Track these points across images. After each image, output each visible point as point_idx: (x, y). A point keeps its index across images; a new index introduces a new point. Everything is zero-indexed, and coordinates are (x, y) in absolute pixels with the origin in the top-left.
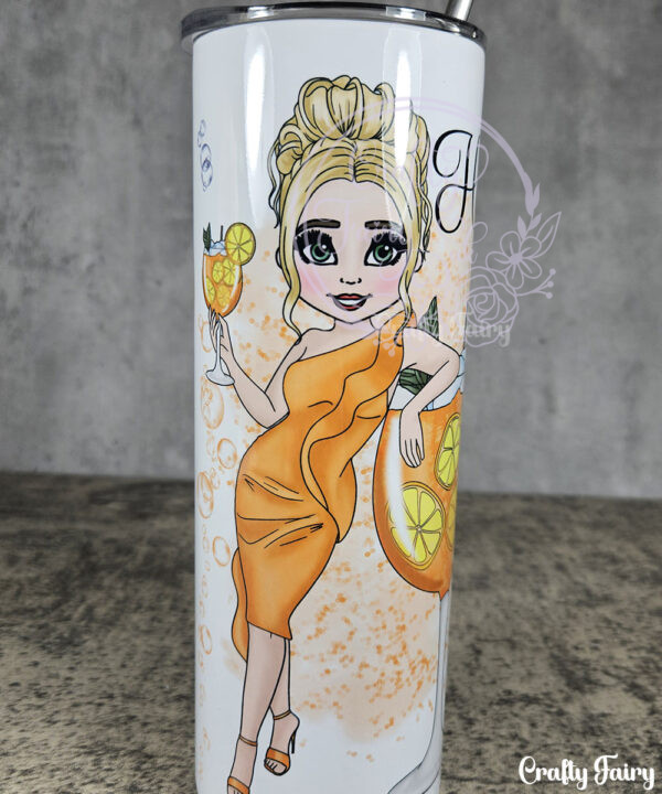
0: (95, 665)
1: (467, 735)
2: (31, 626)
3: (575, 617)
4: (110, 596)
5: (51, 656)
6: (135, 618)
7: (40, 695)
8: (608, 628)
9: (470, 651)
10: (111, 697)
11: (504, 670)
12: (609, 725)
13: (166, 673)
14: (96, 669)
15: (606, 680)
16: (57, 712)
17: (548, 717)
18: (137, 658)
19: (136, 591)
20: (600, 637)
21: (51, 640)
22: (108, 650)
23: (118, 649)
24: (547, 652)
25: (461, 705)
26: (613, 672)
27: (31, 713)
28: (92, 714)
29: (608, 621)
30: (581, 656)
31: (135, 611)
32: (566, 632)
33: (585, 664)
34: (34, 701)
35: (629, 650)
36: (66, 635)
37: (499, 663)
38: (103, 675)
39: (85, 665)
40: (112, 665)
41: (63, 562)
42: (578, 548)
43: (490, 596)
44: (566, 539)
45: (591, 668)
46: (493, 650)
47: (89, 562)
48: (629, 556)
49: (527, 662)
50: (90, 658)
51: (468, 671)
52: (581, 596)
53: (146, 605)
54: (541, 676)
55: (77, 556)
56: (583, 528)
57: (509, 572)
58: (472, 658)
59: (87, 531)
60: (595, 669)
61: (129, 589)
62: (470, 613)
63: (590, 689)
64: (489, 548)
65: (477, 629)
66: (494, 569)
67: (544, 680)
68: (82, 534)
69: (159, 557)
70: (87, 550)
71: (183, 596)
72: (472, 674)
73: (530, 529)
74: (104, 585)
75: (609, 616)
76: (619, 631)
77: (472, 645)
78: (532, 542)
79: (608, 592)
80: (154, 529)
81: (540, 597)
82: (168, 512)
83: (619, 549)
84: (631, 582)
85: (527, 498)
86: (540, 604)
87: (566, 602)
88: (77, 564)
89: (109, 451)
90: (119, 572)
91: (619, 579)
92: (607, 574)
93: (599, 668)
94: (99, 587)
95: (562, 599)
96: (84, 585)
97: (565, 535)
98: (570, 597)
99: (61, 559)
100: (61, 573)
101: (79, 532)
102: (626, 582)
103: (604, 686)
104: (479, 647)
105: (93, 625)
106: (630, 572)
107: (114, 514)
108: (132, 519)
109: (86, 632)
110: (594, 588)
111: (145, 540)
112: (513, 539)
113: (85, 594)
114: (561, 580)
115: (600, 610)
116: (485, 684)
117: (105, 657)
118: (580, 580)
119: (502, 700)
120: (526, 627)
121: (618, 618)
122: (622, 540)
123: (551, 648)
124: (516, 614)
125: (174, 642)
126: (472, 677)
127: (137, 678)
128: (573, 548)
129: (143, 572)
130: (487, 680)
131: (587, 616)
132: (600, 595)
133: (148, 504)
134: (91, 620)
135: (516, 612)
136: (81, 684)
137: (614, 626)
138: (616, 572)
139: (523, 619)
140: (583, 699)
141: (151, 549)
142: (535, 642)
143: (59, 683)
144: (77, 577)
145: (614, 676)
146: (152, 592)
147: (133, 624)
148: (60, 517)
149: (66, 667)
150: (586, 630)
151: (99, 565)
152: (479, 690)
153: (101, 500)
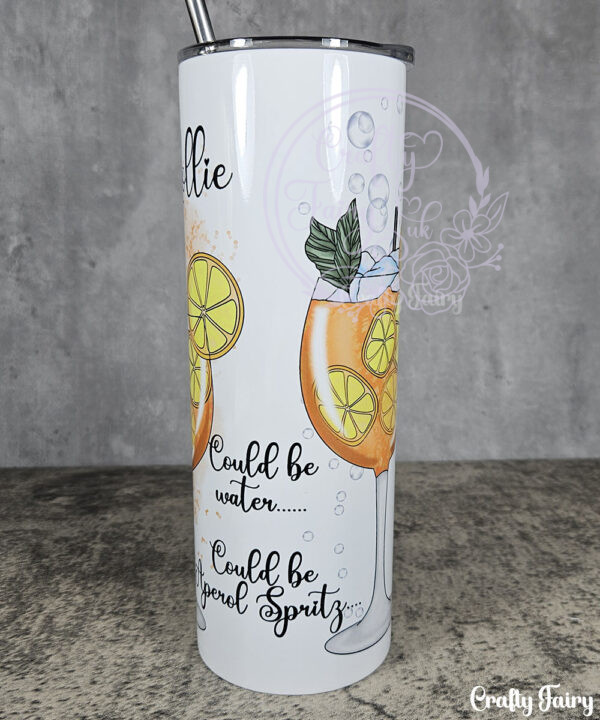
0: (62, 684)
3: (549, 590)
4: (70, 603)
5: (14, 676)
6: (100, 625)
8: (583, 599)
9: (451, 635)
11: (490, 654)
13: (140, 687)
14: (60, 688)
18: (106, 672)
19: (97, 595)
20: (577, 610)
21: (10, 658)
22: (75, 665)
23: (86, 663)
24: (529, 630)
25: (453, 697)
26: (597, 646)
29: (581, 591)
30: (564, 632)
31: (98, 618)
32: (543, 608)
33: (568, 639)
36: (26, 652)
37: (484, 646)
38: (73, 695)
39: (51, 684)
40: (80, 681)
41: (13, 568)
42: (538, 515)
43: (461, 573)
44: (525, 506)
45: (575, 644)
46: (475, 633)
47: (41, 566)
48: (589, 520)
49: (511, 643)
50: (57, 676)
51: (453, 657)
52: (551, 567)
53: (110, 609)
54: (527, 658)
55: (28, 560)
56: (539, 493)
57: (476, 546)
58: (456, 643)
59: (35, 531)
60: (579, 646)
61: (88, 593)
62: (445, 593)
63: (579, 668)
64: (452, 522)
65: (455, 610)
66: (460, 543)
67: (530, 662)
68: (30, 534)
69: (116, 554)
70: (37, 553)
71: (146, 597)
72: (458, 662)
73: (488, 498)
74: (60, 591)
75: (582, 586)
76: (595, 602)
77: (453, 629)
78: (493, 512)
79: (576, 561)
80: (107, 523)
81: (511, 571)
82: (119, 505)
83: (578, 513)
84: (596, 548)
85: (479, 465)
86: (512, 578)
87: (537, 575)
88: (29, 569)
89: (50, 441)
90: (74, 575)
91: (584, 546)
92: (572, 541)
93: (582, 644)
94: (56, 594)
95: (533, 572)
96: (40, 592)
97: (523, 502)
98: (541, 569)
99: (11, 564)
100: (12, 580)
101: (26, 532)
102: (591, 549)
103: (591, 663)
104: (459, 630)
105: (55, 637)
106: (593, 537)
107: (64, 510)
108: (82, 514)
109: (48, 646)
110: (563, 558)
111: (99, 536)
112: (473, 510)
113: (41, 602)
114: (528, 551)
115: (572, 580)
116: (474, 671)
117: (73, 674)
118: (547, 549)
119: (493, 688)
120: (503, 605)
121: (591, 588)
122: (579, 503)
123: (532, 626)
124: (491, 592)
125: (145, 650)
126: (459, 665)
127: (110, 696)
128: (534, 516)
129: (100, 573)
130: (474, 667)
131: (561, 587)
132: (569, 564)
133: (96, 496)
134: (52, 632)
135: (490, 588)
136: (51, 708)
137: (588, 596)
138: (579, 538)
139: (499, 596)
140: (573, 679)
141: (106, 546)
142: (516, 620)
143: (25, 709)
144: (30, 584)
145: (598, 652)
146: (113, 595)
147: (98, 633)
148: (3, 518)
149: (31, 688)
150: (562, 603)
151: (52, 568)
152: (468, 678)
153: (46, 495)
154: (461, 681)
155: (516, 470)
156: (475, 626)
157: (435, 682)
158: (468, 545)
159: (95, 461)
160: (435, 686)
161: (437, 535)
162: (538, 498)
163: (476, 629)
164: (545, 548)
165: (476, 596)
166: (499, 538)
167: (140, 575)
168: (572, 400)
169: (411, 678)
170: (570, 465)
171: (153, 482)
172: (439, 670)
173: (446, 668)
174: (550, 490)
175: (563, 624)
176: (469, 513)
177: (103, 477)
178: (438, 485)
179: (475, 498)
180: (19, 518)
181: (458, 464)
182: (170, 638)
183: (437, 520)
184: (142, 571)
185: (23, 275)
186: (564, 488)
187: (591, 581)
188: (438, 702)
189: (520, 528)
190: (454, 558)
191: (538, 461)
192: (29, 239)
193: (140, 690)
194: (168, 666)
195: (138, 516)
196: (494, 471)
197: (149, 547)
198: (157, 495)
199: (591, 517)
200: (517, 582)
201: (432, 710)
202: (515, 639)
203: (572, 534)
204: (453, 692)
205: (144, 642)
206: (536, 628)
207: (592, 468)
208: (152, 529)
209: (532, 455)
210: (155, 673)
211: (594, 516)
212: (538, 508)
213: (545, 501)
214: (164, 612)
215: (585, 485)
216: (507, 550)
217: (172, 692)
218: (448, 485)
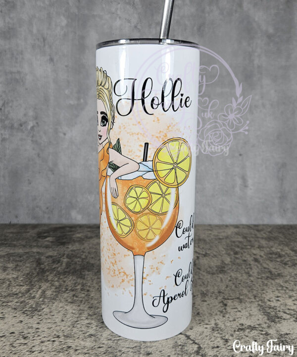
0: (49, 321)
1: (226, 348)
2: (17, 302)
3: (267, 285)
4: (53, 285)
5: (28, 317)
6: (66, 295)
7: (25, 338)
8: (282, 290)
9: (221, 304)
10: (58, 337)
11: (238, 313)
12: (290, 339)
13: (83, 323)
14: (49, 323)
15: (285, 316)
16: (34, 346)
17: (261, 336)
18: (68, 316)
19: (64, 282)
20: (279, 295)
21: (27, 309)
22: (54, 313)
23: (59, 312)
24: (257, 303)
25: (221, 332)
26: (288, 312)
27: (22, 347)
28: (50, 346)
29: (282, 286)
30: (272, 304)
31: (65, 292)
32: (264, 293)
33: (274, 308)
34: (22, 341)
35: (294, 300)
36: (34, 306)
37: (236, 310)
38: (54, 326)
39: (44, 321)
40: (57, 320)
41: (28, 269)
42: (263, 250)
43: (227, 276)
44: (257, 246)
45: (277, 310)
46: (232, 304)
47: (40, 268)
48: (286, 253)
49: (248, 309)
50: (46, 317)
52: (268, 275)
53: (70, 288)
54: (255, 316)
55: (35, 265)
56: (264, 240)
57: (234, 264)
58: (223, 308)
59: (37, 253)
60: (279, 311)
61: (61, 281)
62: (219, 285)
63: (279, 321)
64: (223, 253)
65: (223, 293)
66: (226, 262)
67: (257, 317)
68: (35, 254)
69: (73, 264)
70: (39, 262)
71: (86, 283)
72: (224, 317)
73: (240, 242)
74: (49, 279)
75: (282, 284)
76: (287, 291)
77: (222, 302)
78: (242, 248)
79: (279, 272)
80: (69, 250)
81: (250, 276)
82: (74, 241)
83: (282, 250)
84: (289, 266)
85: (236, 226)
86: (250, 279)
87: (261, 278)
88: (35, 269)
89: (44, 212)
91: (283, 265)
92: (278, 263)
93: (281, 310)
94: (47, 281)
95: (260, 277)
96: (40, 280)
97: (256, 244)
98: (263, 275)
99: (27, 267)
100: (28, 274)
101: (34, 253)
102: (287, 267)
103: (284, 319)
104: (225, 302)
105: (46, 300)
106: (288, 261)
107: (50, 243)
108: (58, 245)
109: (43, 304)
110: (273, 270)
111: (65, 256)
112: (233, 247)
113: (40, 284)
114: (258, 267)
115: (277, 281)
117: (54, 317)
118: (267, 266)
119: (239, 329)
120: (245, 291)
121: (286, 285)
122: (282, 245)
123: (258, 301)
124: (240, 285)
125: (85, 307)
127: (69, 327)
128: (261, 251)
129: (66, 272)
130: (231, 319)
131: (272, 284)
132: (276, 273)
133: (64, 237)
134: (45, 298)
135: (240, 284)
136: (44, 331)
137: (285, 289)
138: (281, 262)
139: (243, 287)
140: (276, 326)
141: (68, 260)
142: (251, 298)
143: (33, 331)
144: (36, 276)
145: (288, 314)
146: (72, 282)
147: (65, 299)
148: (24, 246)
149: (36, 322)
150: (272, 291)
151: (45, 269)
152: (228, 324)
153: (42, 236)
154: (225, 325)
155: (254, 230)
156: (232, 301)
157: (213, 325)
158: (230, 263)
159: (64, 221)
160: (214, 327)
161: (216, 258)
162: (263, 242)
164: (265, 266)
165: (233, 287)
166: (245, 261)
167: (83, 273)
168: (280, 198)
169: (202, 323)
170: (279, 227)
171: (89, 231)
172: (215, 320)
173: (218, 319)
174: (269, 239)
175: (272, 301)
176: (231, 249)
177: (68, 229)
178: (218, 236)
179: (234, 242)
180: (31, 247)
181: (227, 226)
182: (96, 302)
183: (216, 252)
185: (34, 139)
186: (275, 238)
187: (286, 282)
188: (215, 334)
189: (254, 256)
190: (224, 269)
191: (263, 225)
192: (37, 123)
193: (83, 325)
194: (95, 314)
195: (82, 247)
196: (244, 230)
197: (87, 261)
198: (91, 238)
199: (287, 252)
200: (252, 281)
201: (211, 338)
202: (250, 307)
203: (278, 260)
204: (221, 330)
205: (85, 303)
206: (260, 303)
207: (289, 229)
208: (89, 253)
209: (261, 223)
210: (89, 317)
211: (289, 252)
212: (263, 247)
213: (266, 244)
214: (93, 290)
215: (285, 237)
216: (248, 266)
217: (97, 326)
218: (222, 236)
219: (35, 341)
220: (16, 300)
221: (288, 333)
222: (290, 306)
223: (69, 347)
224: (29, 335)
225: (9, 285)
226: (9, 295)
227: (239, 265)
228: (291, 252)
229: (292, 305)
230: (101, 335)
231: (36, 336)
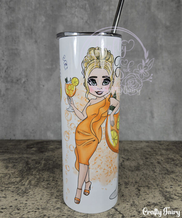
0: (33, 199)
1: (139, 217)
2: (14, 188)
3: (165, 178)
4: (35, 177)
5: (20, 197)
6: (43, 184)
7: (18, 210)
8: (174, 181)
9: (137, 190)
10: (38, 209)
11: (147, 195)
13: (53, 201)
15: (175, 197)
16: (23, 215)
17: (161, 210)
18: (44, 196)
19: (42, 175)
20: (172, 184)
21: (20, 192)
22: (36, 194)
23: (39, 194)
25: (136, 207)
26: (177, 195)
27: (16, 215)
28: (33, 214)
29: (174, 179)
30: (168, 190)
31: (42, 182)
32: (163, 183)
33: (169, 192)
34: (17, 211)
35: (181, 188)
36: (24, 190)
37: (146, 193)
38: (36, 202)
39: (30, 199)
40: (38, 199)
41: (21, 167)
42: (163, 157)
43: (141, 173)
44: (159, 154)
45: (171, 194)
46: (143, 190)
47: (28, 167)
48: (177, 159)
49: (153, 193)
50: (31, 197)
51: (137, 196)
52: (166, 172)
53: (46, 179)
54: (157, 197)
55: (25, 165)
56: (164, 150)
57: (145, 165)
58: (138, 192)
59: (27, 157)
60: (172, 194)
61: (40, 175)
62: (136, 178)
63: (172, 200)
64: (139, 158)
65: (138, 183)
66: (141, 164)
67: (158, 198)
68: (25, 158)
69: (48, 164)
70: (27, 163)
71: (55, 176)
72: (138, 197)
73: (149, 152)
75: (174, 177)
76: (177, 182)
77: (137, 188)
78: (151, 155)
79: (173, 170)
80: (46, 156)
81: (154, 172)
82: (49, 151)
83: (174, 156)
84: (179, 167)
85: (147, 142)
86: (155, 174)
87: (162, 174)
88: (25, 167)
89: (31, 133)
90: (37, 170)
91: (175, 166)
92: (172, 165)
93: (173, 194)
94: (32, 175)
95: (161, 173)
96: (28, 174)
97: (159, 153)
98: (163, 172)
99: (20, 166)
100: (21, 170)
101: (24, 157)
102: (177, 167)
103: (175, 199)
104: (139, 189)
105: (31, 187)
106: (178, 163)
107: (34, 152)
108: (39, 153)
109: (29, 189)
110: (169, 169)
111: (43, 159)
113: (28, 177)
115: (171, 176)
116: (142, 200)
117: (36, 197)
118: (165, 167)
119: (147, 205)
120: (152, 182)
121: (177, 178)
122: (175, 154)
123: (159, 188)
124: (148, 178)
125: (55, 191)
126: (138, 198)
127: (45, 203)
129: (43, 169)
130: (143, 199)
131: (168, 177)
132: (171, 171)
133: (43, 148)
134: (31, 185)
135: (148, 177)
136: (30, 206)
137: (176, 180)
138: (174, 164)
139: (151, 179)
140: (170, 204)
141: (45, 162)
142: (155, 186)
143: (23, 206)
144: (25, 172)
145: (178, 196)
146: (47, 175)
147: (42, 186)
148: (19, 153)
149: (25, 200)
150: (168, 182)
151: (31, 168)
152: (141, 202)
153: (30, 148)
154: (139, 203)
155: (158, 144)
156: (143, 188)
157: (132, 203)
158: (143, 164)
159: (43, 138)
160: (132, 204)
161: (134, 161)
162: (163, 152)
163: (144, 188)
165: (144, 179)
166: (152, 163)
167: (54, 170)
168: (174, 124)
169: (125, 201)
170: (173, 142)
171: (58, 144)
172: (133, 199)
173: (135, 199)
174: (167, 150)
175: (168, 188)
176: (144, 156)
177: (45, 143)
178: (135, 147)
179: (146, 151)
180: (23, 154)
181: (141, 142)
182: (61, 188)
183: (134, 157)
184: (54, 169)
186: (171, 149)
187: (177, 176)
188: (132, 208)
189: (158, 160)
190: (139, 168)
191: (164, 141)
192: (27, 79)
193: (53, 202)
194: (61, 195)
195: (54, 154)
196: (152, 144)
197: (56, 162)
199: (178, 158)
200: (156, 176)
201: (130, 210)
203: (172, 163)
204: (136, 206)
206: (160, 189)
207: (179, 144)
208: (58, 158)
209: (162, 139)
210: (57, 197)
211: (179, 158)
212: (163, 155)
213: (165, 153)
214: (60, 181)
215: (177, 148)
216: (154, 167)
217: (61, 203)
218: (138, 148)
219: (24, 211)
220: (13, 186)
221: (177, 207)
222: (179, 191)
223: (45, 215)
224: (21, 208)
225: (9, 177)
226: (9, 183)
227: (148, 166)
228: (180, 158)
229: (180, 190)
230: (64, 208)
231: (25, 208)
